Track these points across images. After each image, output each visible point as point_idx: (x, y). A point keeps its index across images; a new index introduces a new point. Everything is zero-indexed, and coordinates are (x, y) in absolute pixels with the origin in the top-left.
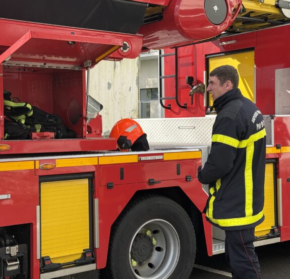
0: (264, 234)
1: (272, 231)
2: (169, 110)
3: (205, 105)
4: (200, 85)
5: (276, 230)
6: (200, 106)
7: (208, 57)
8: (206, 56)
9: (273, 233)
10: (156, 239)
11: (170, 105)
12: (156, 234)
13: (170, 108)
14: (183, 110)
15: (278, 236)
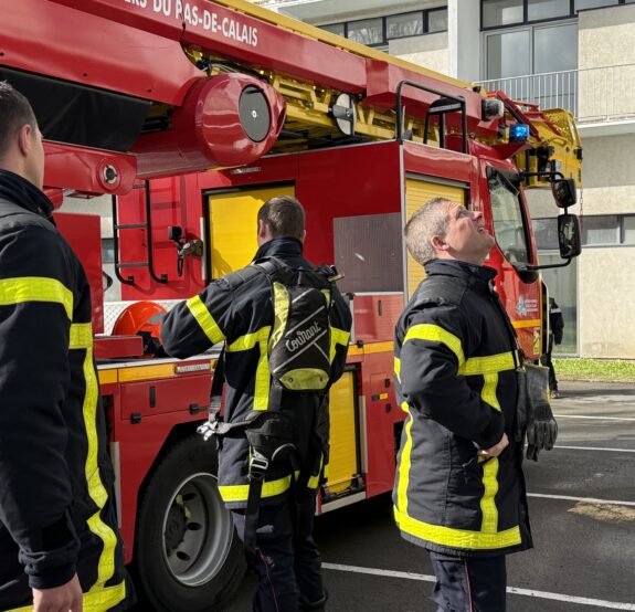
0: (343, 488)
1: (354, 482)
2: (131, 287)
3: (204, 277)
4: (195, 241)
5: (360, 480)
6: (194, 279)
7: (208, 192)
8: (203, 191)
9: (355, 486)
10: (189, 509)
11: (132, 278)
12: (190, 502)
13: (131, 283)
14: (159, 287)
15: (362, 490)
